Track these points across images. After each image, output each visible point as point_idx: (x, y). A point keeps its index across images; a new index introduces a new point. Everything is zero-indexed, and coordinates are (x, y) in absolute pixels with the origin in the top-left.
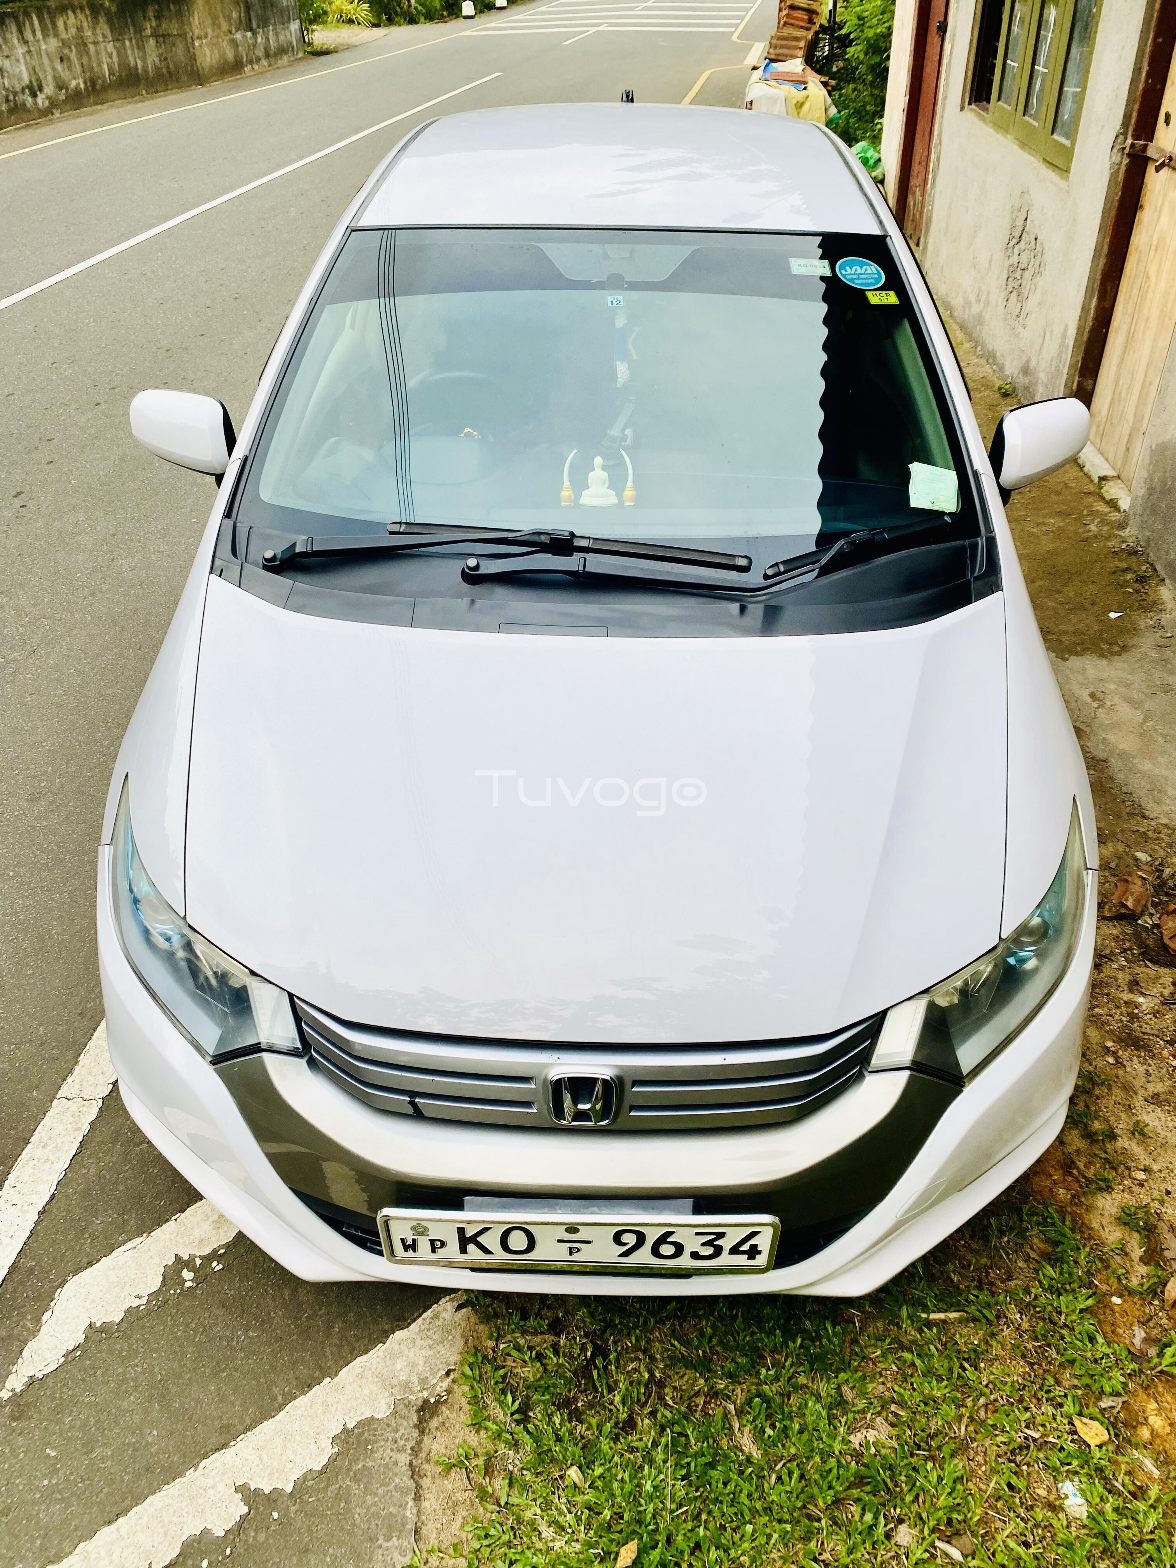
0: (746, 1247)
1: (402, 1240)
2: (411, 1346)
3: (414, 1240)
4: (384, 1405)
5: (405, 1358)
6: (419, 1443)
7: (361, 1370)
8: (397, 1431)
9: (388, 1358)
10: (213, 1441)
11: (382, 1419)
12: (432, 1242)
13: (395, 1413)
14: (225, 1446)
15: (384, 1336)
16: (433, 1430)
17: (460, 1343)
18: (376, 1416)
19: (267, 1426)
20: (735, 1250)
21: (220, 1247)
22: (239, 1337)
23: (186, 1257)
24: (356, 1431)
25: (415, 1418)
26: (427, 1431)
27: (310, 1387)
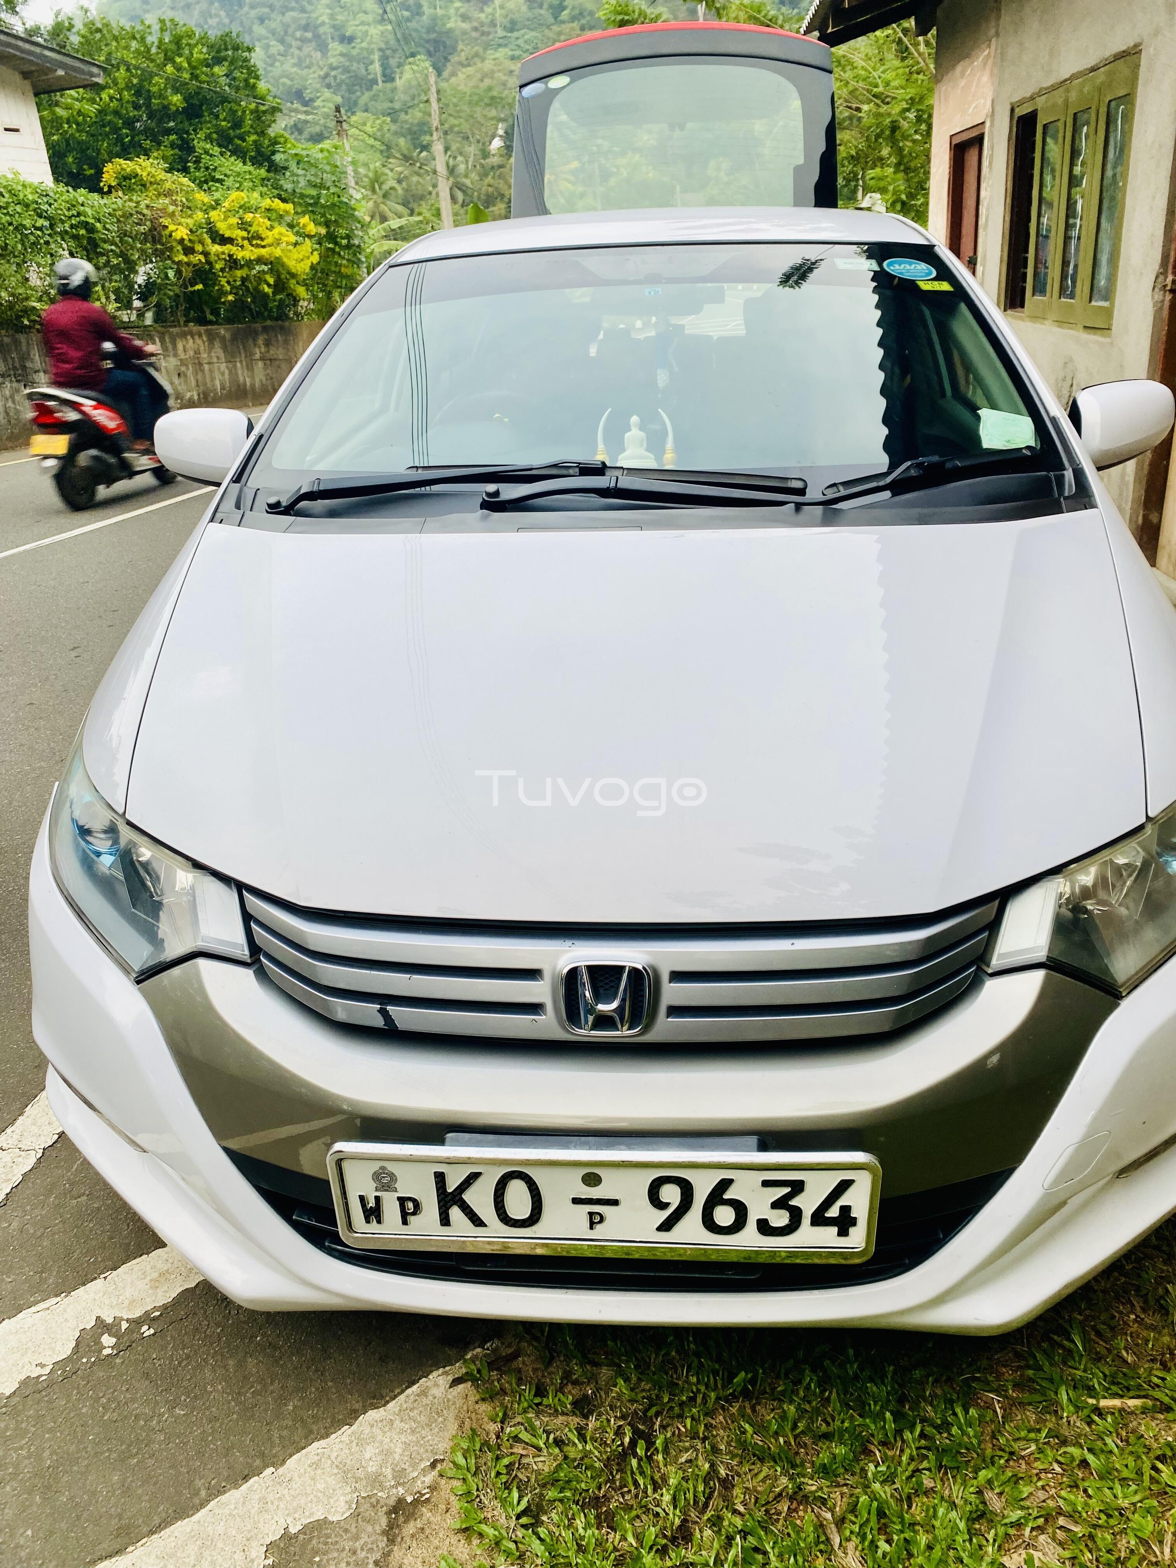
0: (833, 1212)
1: (362, 1198)
2: (387, 1429)
3: (377, 1199)
4: (343, 1504)
5: (377, 1444)
6: (387, 1555)
7: (316, 1458)
8: (356, 1538)
9: (354, 1443)
10: (106, 1546)
11: (339, 1522)
12: (402, 1201)
13: (356, 1515)
14: (119, 1552)
15: (352, 1416)
16: (407, 1539)
17: (453, 1427)
18: (331, 1518)
19: (181, 1527)
20: (819, 1219)
21: (155, 1309)
22: (161, 1415)
23: (110, 1320)
24: (301, 1537)
25: (384, 1522)
26: (399, 1539)
27: (246, 1478)
